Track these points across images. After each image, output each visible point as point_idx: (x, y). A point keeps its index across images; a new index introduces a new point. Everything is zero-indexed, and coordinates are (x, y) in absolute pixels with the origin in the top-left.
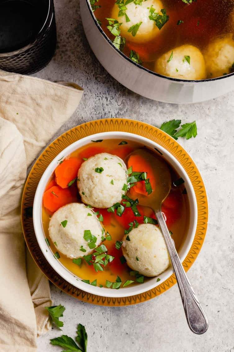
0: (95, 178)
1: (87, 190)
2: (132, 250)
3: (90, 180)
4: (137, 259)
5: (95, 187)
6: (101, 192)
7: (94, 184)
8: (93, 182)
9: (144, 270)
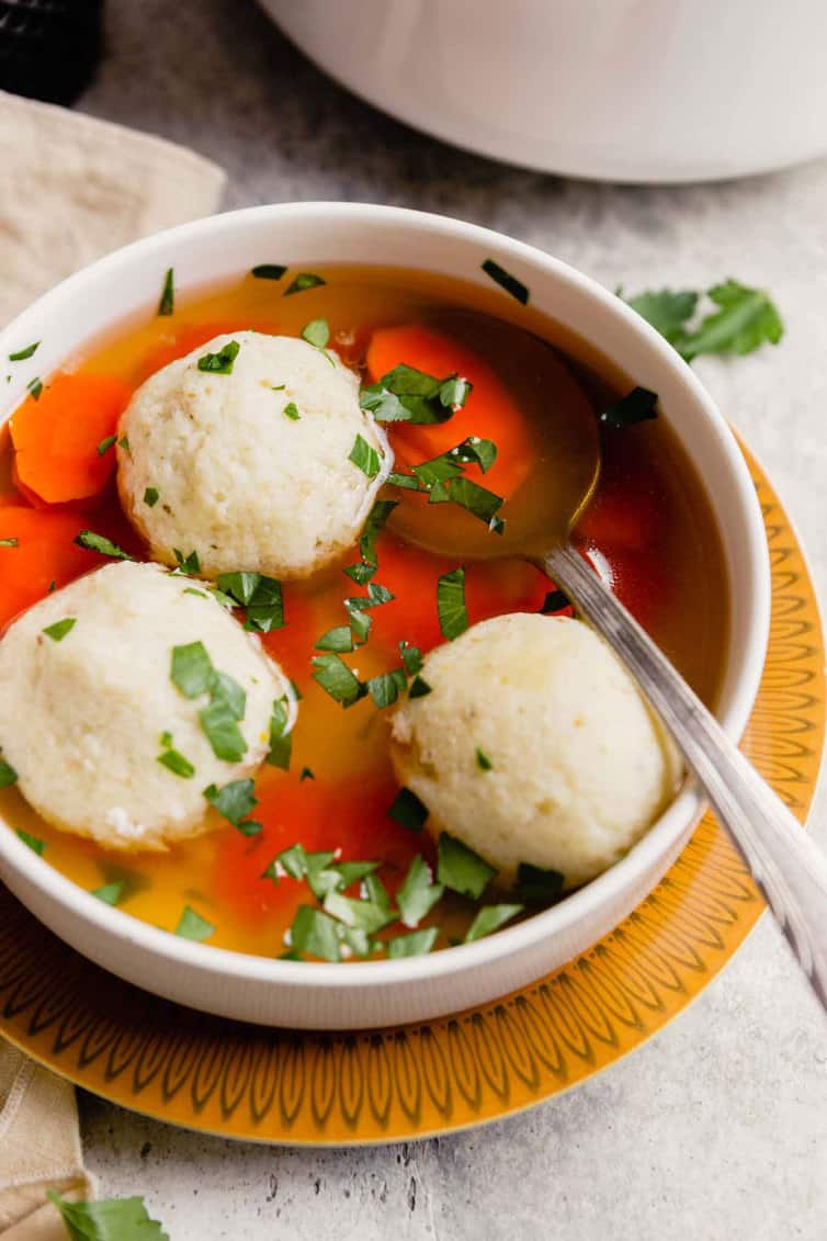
0: (202, 397)
1: (168, 468)
2: (448, 728)
3: (178, 415)
4: (484, 763)
5: (208, 440)
6: (244, 462)
7: (197, 426)
8: (192, 417)
9: (529, 824)
